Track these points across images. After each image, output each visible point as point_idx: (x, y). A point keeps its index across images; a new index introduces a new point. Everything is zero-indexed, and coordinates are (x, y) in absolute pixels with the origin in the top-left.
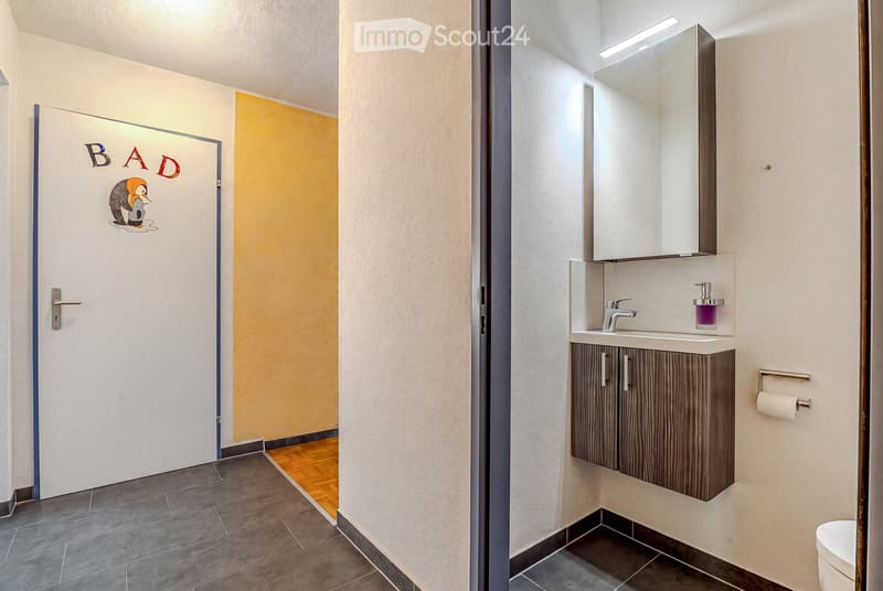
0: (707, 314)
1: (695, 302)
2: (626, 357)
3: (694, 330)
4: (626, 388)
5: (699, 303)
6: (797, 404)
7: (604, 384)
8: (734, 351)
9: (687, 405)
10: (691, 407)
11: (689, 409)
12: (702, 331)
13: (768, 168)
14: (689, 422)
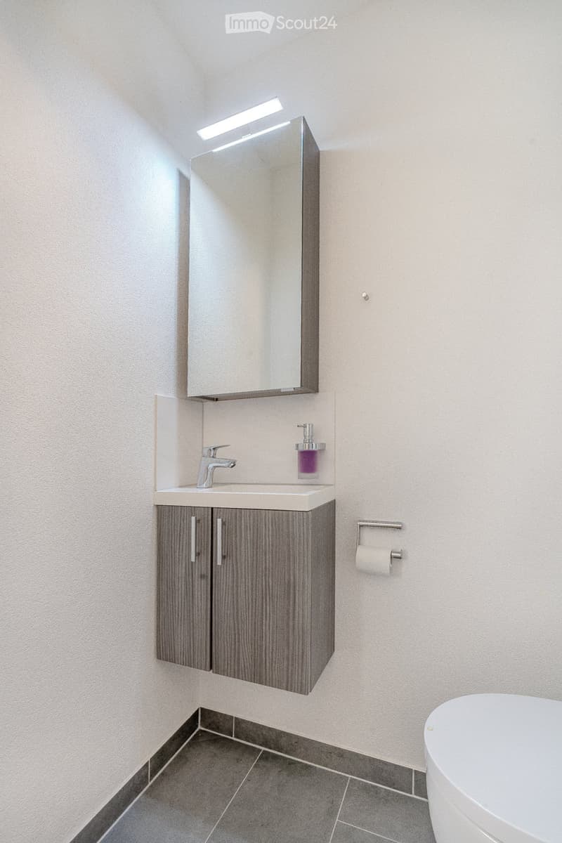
0: (309, 460)
1: (297, 445)
2: (219, 521)
3: (296, 481)
4: (219, 563)
5: (301, 448)
6: (391, 558)
7: (193, 559)
8: (334, 502)
9: (287, 577)
10: (292, 578)
11: (289, 582)
12: (304, 481)
13: (366, 298)
14: (289, 599)
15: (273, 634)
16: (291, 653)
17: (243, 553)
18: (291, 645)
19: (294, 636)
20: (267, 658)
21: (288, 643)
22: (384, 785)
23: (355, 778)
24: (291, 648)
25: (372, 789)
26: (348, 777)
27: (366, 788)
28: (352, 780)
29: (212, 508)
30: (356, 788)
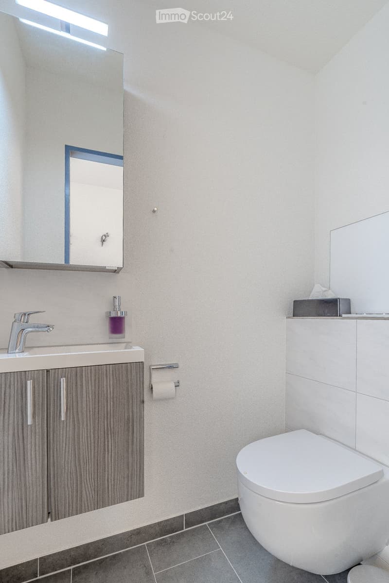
0: (116, 325)
3: (107, 340)
6: (175, 387)
7: (30, 422)
9: (126, 415)
10: (131, 414)
11: (128, 419)
12: (115, 340)
13: (154, 211)
14: (128, 430)
15: (115, 462)
16: (130, 473)
17: (84, 405)
18: (130, 465)
19: (133, 458)
20: (110, 485)
21: (128, 465)
22: (167, 534)
23: (148, 542)
24: (130, 469)
25: (162, 542)
26: (144, 545)
27: (159, 544)
28: (148, 545)
29: (48, 371)
30: (153, 548)
